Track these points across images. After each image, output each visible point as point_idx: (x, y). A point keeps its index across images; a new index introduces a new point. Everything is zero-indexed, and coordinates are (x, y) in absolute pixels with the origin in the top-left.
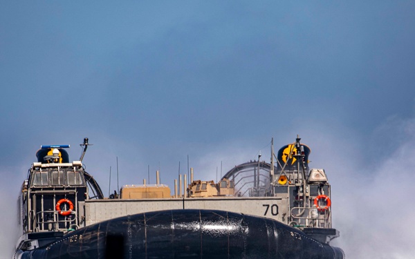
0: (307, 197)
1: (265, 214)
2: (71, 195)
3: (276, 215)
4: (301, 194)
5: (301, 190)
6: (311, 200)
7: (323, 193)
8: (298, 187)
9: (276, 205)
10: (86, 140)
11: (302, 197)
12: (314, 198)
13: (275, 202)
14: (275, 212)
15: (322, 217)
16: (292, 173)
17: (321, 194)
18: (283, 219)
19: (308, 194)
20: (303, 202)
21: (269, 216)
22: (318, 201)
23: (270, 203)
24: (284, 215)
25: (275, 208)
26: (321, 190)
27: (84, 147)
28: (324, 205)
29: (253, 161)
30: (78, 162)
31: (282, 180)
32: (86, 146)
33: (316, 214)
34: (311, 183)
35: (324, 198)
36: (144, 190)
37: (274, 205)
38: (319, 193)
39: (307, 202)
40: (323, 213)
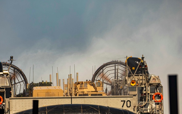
0: (148, 94)
1: (123, 107)
2: (2, 92)
3: (129, 107)
4: (145, 92)
5: (145, 89)
6: (151, 96)
7: (158, 91)
8: (143, 88)
9: (129, 101)
10: (12, 58)
11: (145, 94)
12: (153, 94)
13: (129, 99)
14: (129, 105)
15: (158, 106)
16: (139, 76)
17: (157, 92)
18: (134, 110)
19: (149, 92)
20: (146, 97)
21: (125, 108)
22: (155, 97)
23: (126, 99)
24: (135, 107)
25: (129, 102)
26: (157, 89)
27: (11, 61)
28: (159, 99)
29: (114, 61)
30: (7, 72)
31: (133, 83)
32: (12, 61)
33: (154, 105)
34: (150, 85)
35: (159, 95)
36: (47, 91)
37: (128, 101)
38: (156, 92)
39: (148, 97)
40: (158, 104)
